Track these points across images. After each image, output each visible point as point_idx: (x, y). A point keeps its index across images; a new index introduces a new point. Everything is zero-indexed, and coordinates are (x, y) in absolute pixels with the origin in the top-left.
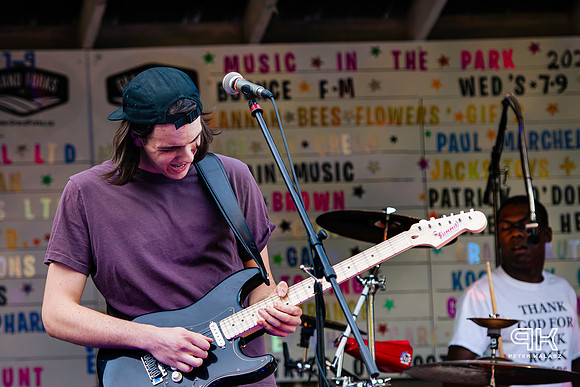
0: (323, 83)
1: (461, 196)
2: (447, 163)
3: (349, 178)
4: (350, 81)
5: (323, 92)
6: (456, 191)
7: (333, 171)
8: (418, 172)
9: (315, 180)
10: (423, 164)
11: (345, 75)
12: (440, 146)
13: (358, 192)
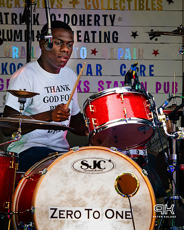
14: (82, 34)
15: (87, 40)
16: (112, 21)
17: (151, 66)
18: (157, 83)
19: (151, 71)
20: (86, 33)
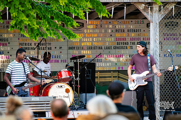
0: (4, 26)
1: (24, 44)
2: (22, 39)
3: (8, 41)
4: (8, 26)
5: (4, 27)
6: (24, 43)
7: (5, 40)
8: (18, 40)
9: (3, 41)
10: (19, 39)
11: (7, 25)
12: (21, 36)
13: (9, 43)
14: (42, 48)
15: (44, 49)
16: (50, 44)
17: (60, 56)
18: (61, 60)
19: (60, 57)
20: (43, 47)
